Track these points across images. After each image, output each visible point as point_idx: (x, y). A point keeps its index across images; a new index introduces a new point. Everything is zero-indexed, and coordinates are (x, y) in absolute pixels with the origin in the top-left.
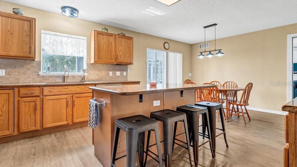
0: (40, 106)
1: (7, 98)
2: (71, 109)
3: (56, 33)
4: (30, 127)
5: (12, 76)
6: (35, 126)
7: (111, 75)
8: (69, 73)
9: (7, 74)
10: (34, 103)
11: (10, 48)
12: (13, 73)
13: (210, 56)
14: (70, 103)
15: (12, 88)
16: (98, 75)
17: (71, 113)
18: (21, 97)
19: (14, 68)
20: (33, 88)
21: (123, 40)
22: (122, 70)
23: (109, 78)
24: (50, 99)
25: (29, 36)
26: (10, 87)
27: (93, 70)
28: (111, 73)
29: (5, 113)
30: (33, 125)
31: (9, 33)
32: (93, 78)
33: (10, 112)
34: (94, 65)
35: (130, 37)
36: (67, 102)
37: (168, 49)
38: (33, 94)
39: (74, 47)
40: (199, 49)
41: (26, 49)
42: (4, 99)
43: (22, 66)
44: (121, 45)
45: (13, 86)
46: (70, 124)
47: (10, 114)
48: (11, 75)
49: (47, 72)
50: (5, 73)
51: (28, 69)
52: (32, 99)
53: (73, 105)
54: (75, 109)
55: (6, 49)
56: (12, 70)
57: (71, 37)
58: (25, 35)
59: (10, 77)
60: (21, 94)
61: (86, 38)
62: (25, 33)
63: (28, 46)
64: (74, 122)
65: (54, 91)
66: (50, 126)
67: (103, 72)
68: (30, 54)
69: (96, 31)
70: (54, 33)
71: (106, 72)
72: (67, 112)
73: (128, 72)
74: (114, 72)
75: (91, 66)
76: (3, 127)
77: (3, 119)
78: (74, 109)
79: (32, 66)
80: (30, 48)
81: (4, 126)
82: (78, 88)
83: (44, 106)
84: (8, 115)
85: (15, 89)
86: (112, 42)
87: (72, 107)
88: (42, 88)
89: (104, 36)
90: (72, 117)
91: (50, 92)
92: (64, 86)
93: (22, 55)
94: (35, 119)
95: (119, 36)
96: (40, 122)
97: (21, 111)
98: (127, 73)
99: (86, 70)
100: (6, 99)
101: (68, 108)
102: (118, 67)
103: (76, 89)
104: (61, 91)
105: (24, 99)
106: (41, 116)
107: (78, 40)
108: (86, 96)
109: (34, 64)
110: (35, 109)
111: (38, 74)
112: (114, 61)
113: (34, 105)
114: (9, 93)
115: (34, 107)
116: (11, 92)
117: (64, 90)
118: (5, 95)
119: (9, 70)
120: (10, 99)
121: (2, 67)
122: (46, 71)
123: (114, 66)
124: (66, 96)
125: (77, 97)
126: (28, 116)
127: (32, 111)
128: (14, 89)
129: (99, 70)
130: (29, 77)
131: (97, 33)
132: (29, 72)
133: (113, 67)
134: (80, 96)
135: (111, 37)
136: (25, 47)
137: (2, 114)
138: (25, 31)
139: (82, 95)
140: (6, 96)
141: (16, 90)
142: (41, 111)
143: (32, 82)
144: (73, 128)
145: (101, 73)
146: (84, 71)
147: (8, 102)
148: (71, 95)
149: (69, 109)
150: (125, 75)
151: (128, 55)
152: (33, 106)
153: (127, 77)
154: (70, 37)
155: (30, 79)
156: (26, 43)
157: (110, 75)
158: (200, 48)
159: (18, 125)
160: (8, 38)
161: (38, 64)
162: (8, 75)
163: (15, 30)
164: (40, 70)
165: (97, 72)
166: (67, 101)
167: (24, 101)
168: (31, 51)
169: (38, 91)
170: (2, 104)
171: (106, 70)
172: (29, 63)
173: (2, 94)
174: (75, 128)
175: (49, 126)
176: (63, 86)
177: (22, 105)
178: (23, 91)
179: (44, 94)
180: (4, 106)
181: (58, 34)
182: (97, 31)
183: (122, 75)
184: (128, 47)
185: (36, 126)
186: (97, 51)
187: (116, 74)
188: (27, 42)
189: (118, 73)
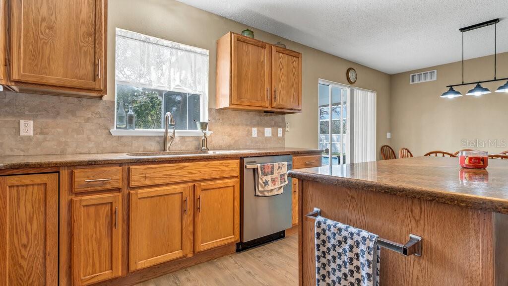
0: (123, 214)
1: (42, 196)
2: (191, 218)
3: (148, 37)
4: (98, 270)
5: (49, 137)
6: (111, 269)
7: (256, 136)
8: (175, 131)
9: (39, 130)
10: (108, 207)
11: (47, 65)
12: (53, 130)
13: (478, 94)
14: (189, 206)
15: (54, 169)
16: (230, 135)
17: (191, 229)
18: (77, 194)
19: (55, 118)
20: (105, 169)
21: (285, 58)
22: (275, 126)
23: (252, 142)
24: (146, 195)
25: (93, 37)
26: (48, 165)
27: (222, 124)
28: (255, 131)
29: (35, 239)
30: (107, 267)
31: (44, 24)
32: (221, 143)
33: (48, 237)
34: (223, 113)
35: (298, 53)
36: (183, 202)
37: (354, 82)
38: (106, 183)
39: (184, 72)
40: (411, 83)
41: (86, 69)
42: (34, 199)
43: (73, 113)
44: (281, 69)
45: (56, 164)
46: (188, 257)
47: (48, 239)
48: (47, 134)
49: (126, 127)
50: (34, 130)
51: (87, 120)
52: (103, 198)
53: (196, 209)
54: (199, 219)
55: (37, 65)
56: (50, 121)
57: (177, 49)
58: (83, 31)
59: (45, 140)
60: (76, 185)
61: (207, 52)
62: (84, 29)
63: (89, 62)
64: (197, 250)
65: (155, 175)
66: (146, 265)
67: (241, 127)
68: (95, 81)
69: (233, 33)
70: (143, 36)
71: (246, 129)
72: (184, 226)
73: (287, 129)
74: (261, 129)
75: (218, 114)
76: (29, 278)
77: (31, 256)
78: (196, 219)
79: (96, 114)
80: (95, 65)
81: (33, 274)
82: (206, 165)
83: (132, 215)
84: (42, 243)
85: (61, 172)
86: (263, 62)
87: (192, 213)
88: (127, 167)
89: (250, 47)
90: (192, 238)
91: (146, 177)
92: (176, 163)
93: (76, 82)
94: (110, 249)
95: (278, 49)
96: (122, 256)
97: (76, 231)
98: (284, 132)
99: (207, 124)
100: (39, 200)
101: (185, 216)
102: (268, 118)
103: (203, 170)
104: (170, 175)
105: (84, 198)
106: (125, 239)
107: (192, 55)
108: (222, 186)
109: (100, 107)
110: (112, 224)
111: (107, 131)
112: (267, 103)
113: (108, 212)
114: (46, 184)
115: (108, 219)
116: (49, 179)
117: (177, 171)
118: (36, 187)
119: (42, 121)
120: (48, 200)
121: (27, 113)
122: (124, 126)
123: (260, 116)
124: (179, 188)
125: (205, 190)
126: (94, 242)
127: (104, 230)
128: (59, 172)
129: (233, 125)
130: (89, 139)
131: (236, 39)
132: (89, 126)
133: (258, 118)
134: (211, 187)
135: (263, 50)
136: (82, 63)
137: (28, 242)
138: (83, 22)
139: (214, 182)
140: (37, 191)
141: (64, 173)
142: (125, 227)
143: (94, 151)
144: (193, 264)
145: (236, 131)
146: (204, 126)
147: (42, 209)
148: (191, 184)
149: (188, 219)
150: (281, 136)
151: (293, 90)
152: (107, 215)
153: (284, 140)
154: (176, 47)
155: (91, 145)
156: (86, 53)
157: (253, 136)
158: (413, 81)
159: (70, 267)
160: (41, 36)
161: (109, 108)
162: (41, 133)
163: (58, 19)
164: (114, 123)
165: (228, 129)
166: (184, 199)
167: (85, 203)
168: (96, 73)
169: (119, 177)
170: (28, 213)
171: (247, 125)
172: (89, 105)
173: (27, 185)
174: (196, 264)
175: (144, 266)
176: (173, 163)
177: (81, 214)
178: (82, 177)
179: (133, 184)
180: (33, 218)
181: (152, 39)
182: (236, 34)
183: (275, 134)
184: (294, 74)
185: (114, 269)
186: (236, 80)
187: (263, 133)
188: (87, 50)
189: (268, 132)
